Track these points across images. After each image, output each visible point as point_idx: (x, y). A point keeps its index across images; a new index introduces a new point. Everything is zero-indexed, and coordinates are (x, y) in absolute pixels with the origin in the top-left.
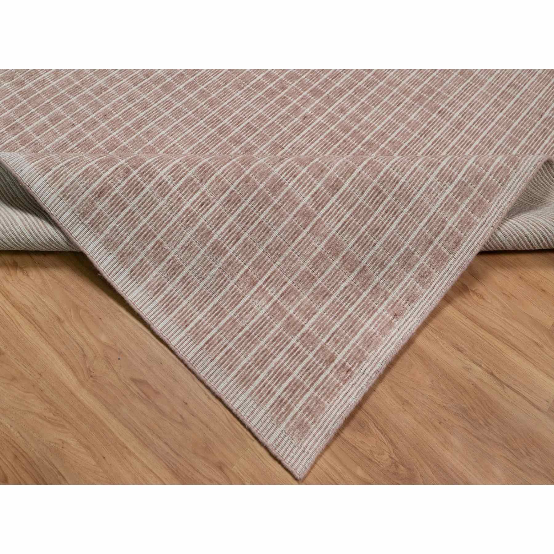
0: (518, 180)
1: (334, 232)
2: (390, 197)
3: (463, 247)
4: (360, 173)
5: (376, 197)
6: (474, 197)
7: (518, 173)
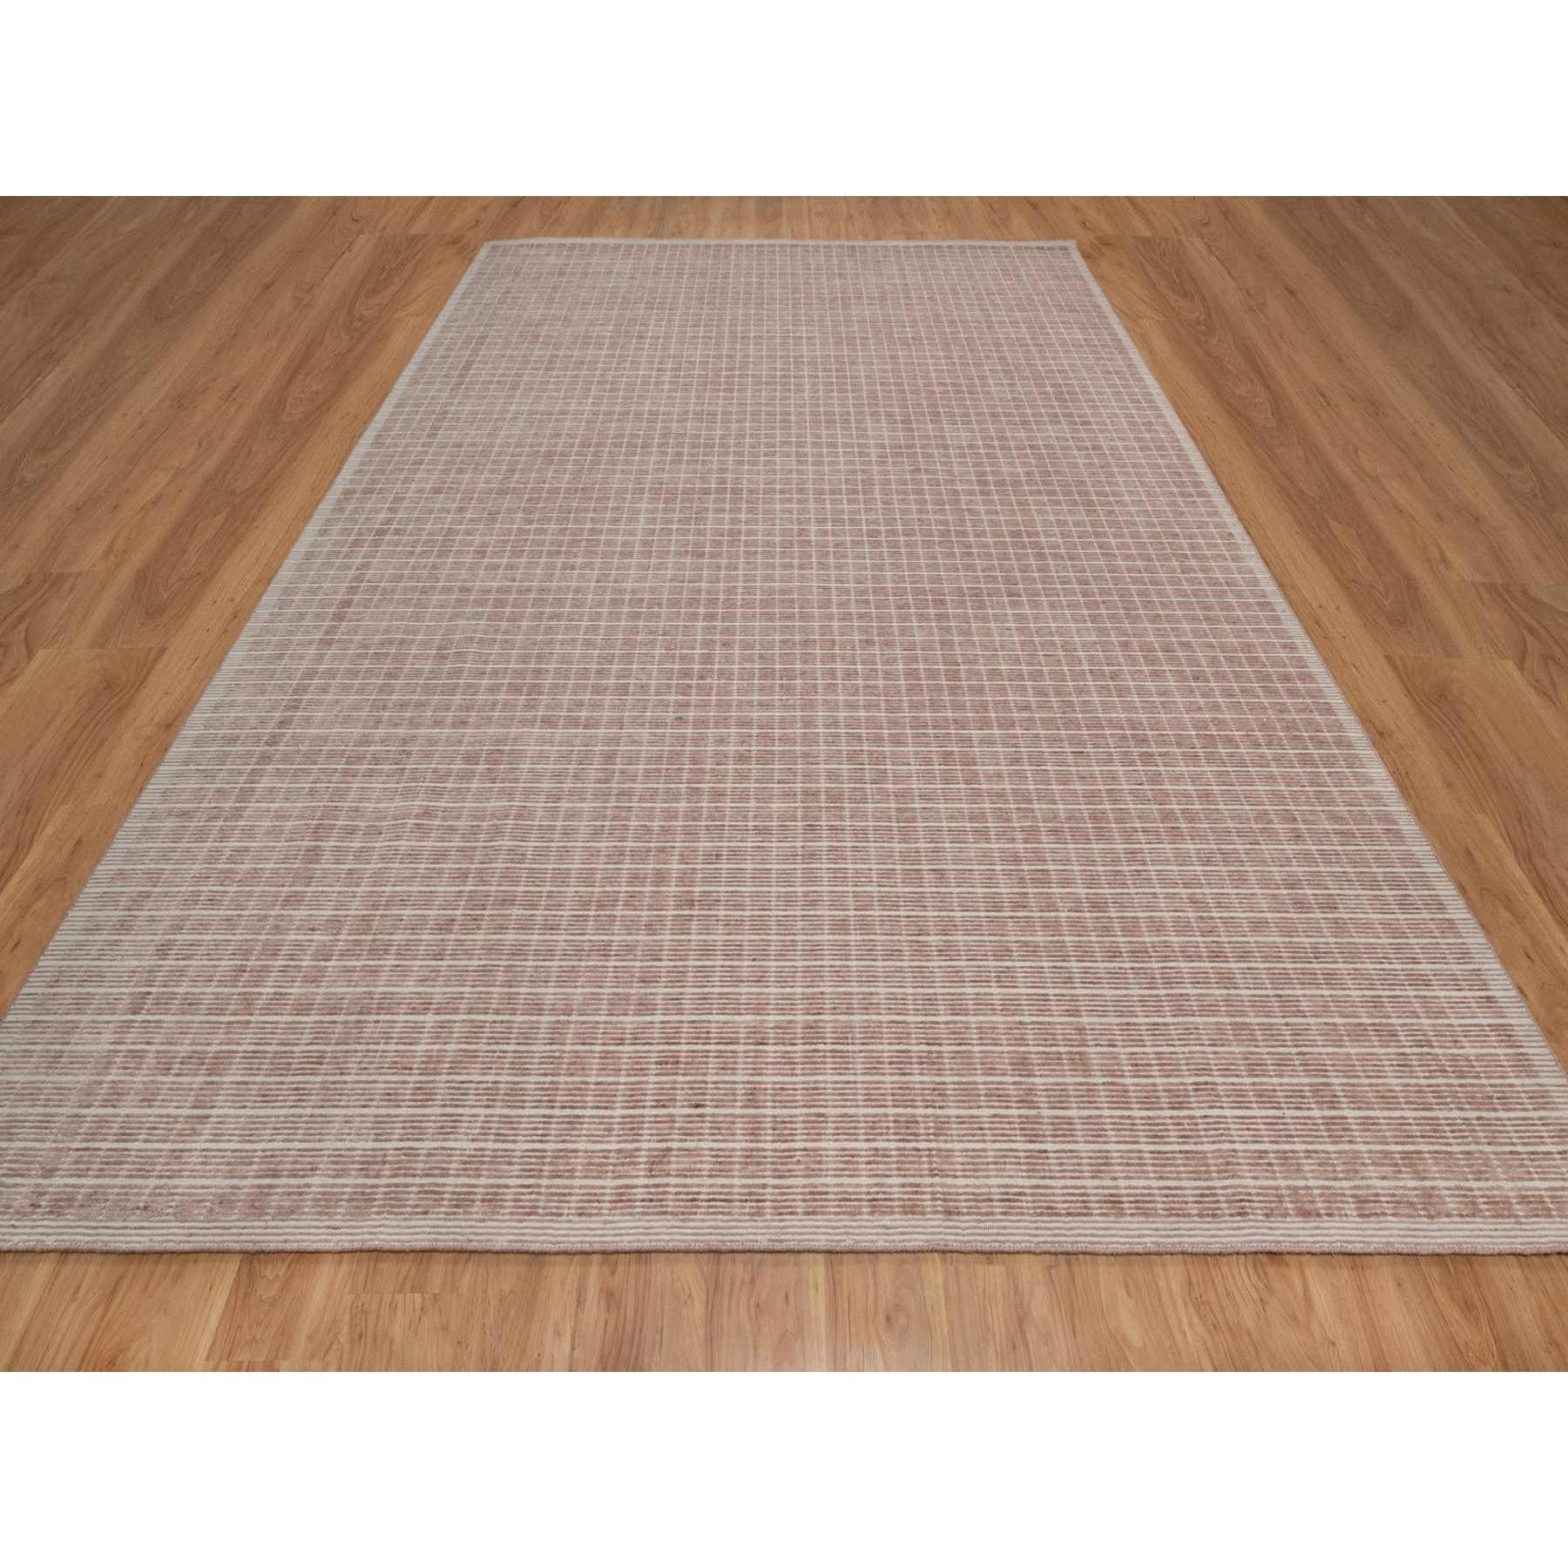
0: (428, 1230)
1: (240, 1048)
2: (319, 1079)
3: (286, 1223)
4: (335, 1022)
5: (309, 1063)
6: (373, 1186)
7: (441, 1223)
